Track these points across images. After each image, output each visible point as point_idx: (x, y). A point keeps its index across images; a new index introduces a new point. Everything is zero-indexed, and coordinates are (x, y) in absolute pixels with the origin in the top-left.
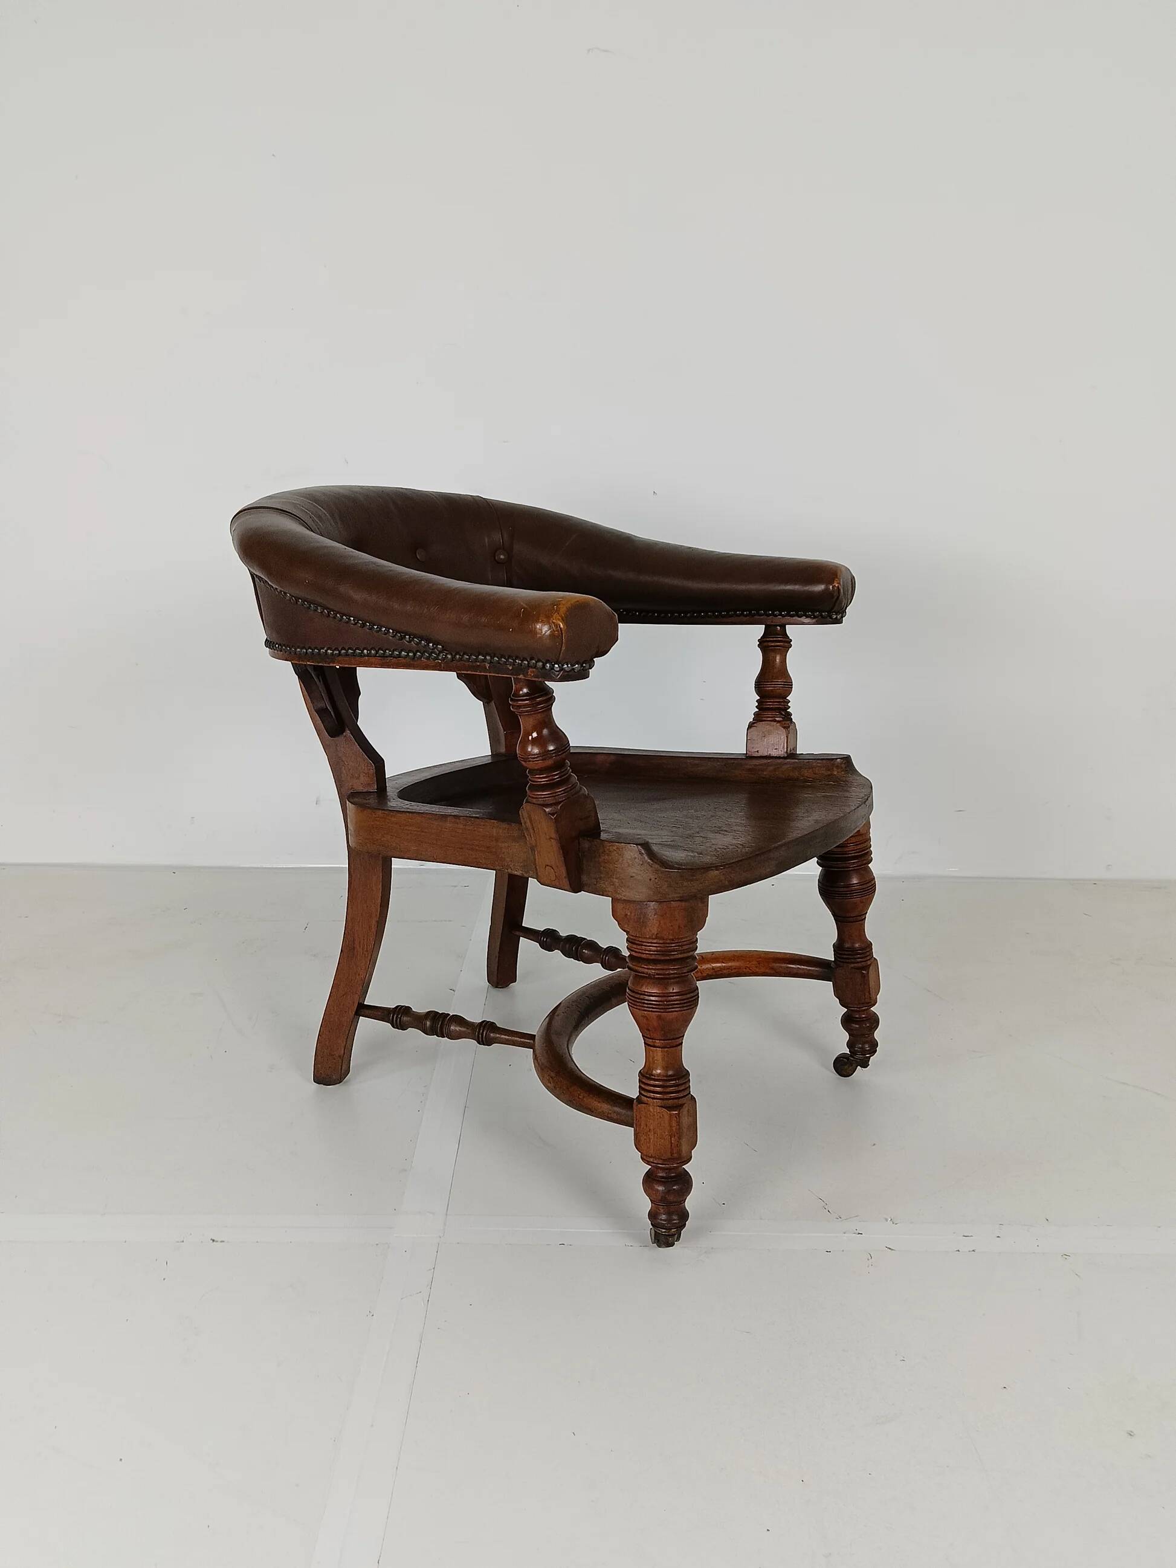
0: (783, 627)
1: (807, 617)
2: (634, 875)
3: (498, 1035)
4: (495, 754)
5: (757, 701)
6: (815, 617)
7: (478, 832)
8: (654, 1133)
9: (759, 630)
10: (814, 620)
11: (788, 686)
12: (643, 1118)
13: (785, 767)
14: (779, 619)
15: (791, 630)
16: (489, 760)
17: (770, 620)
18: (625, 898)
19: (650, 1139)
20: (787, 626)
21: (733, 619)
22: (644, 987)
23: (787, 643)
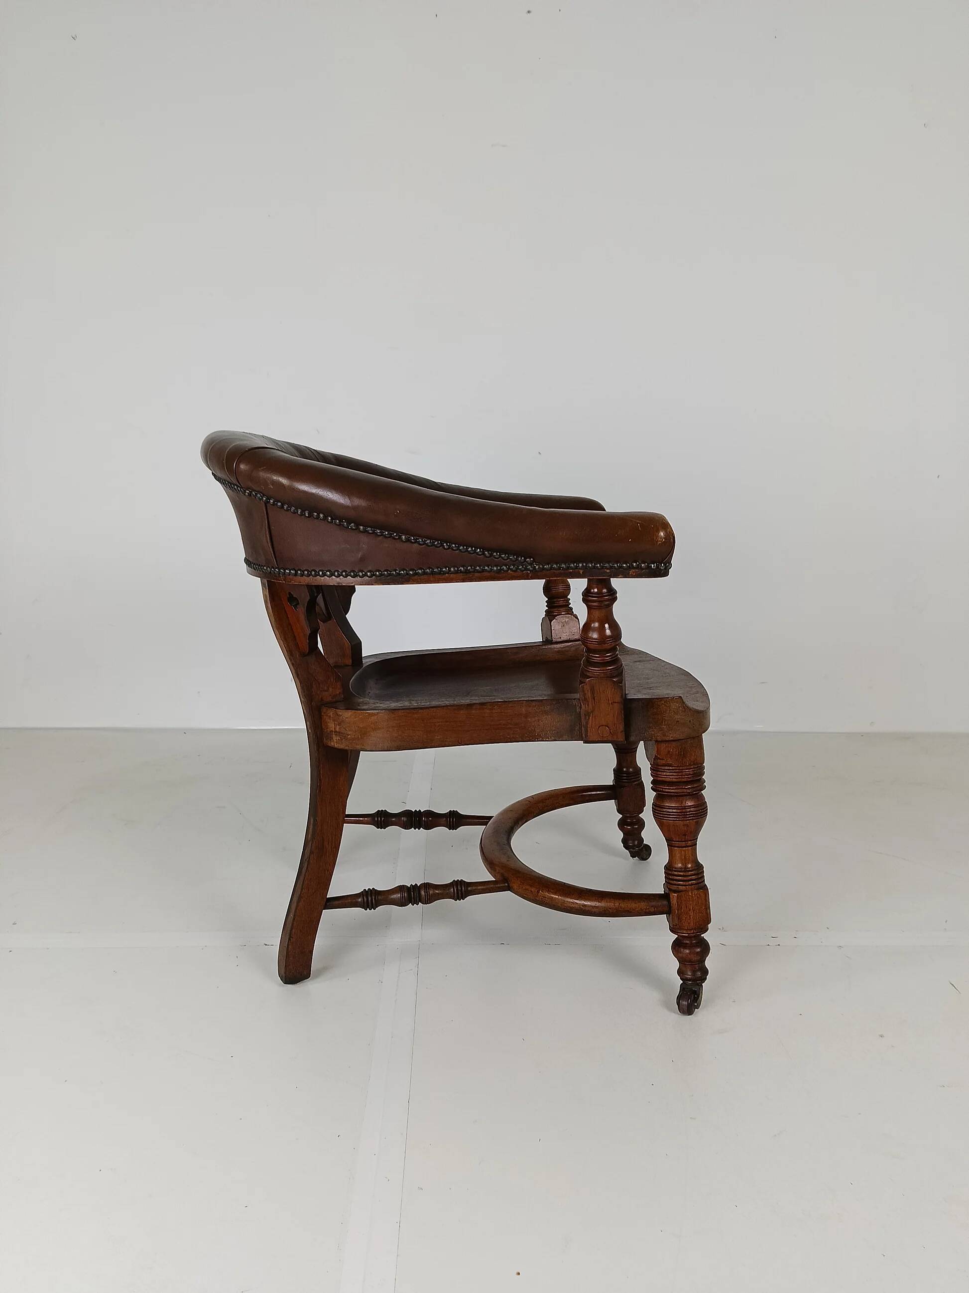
2: (679, 720)
3: (474, 888)
7: (505, 713)
8: (694, 911)
12: (683, 903)
18: (672, 739)
19: (690, 916)
22: (684, 803)
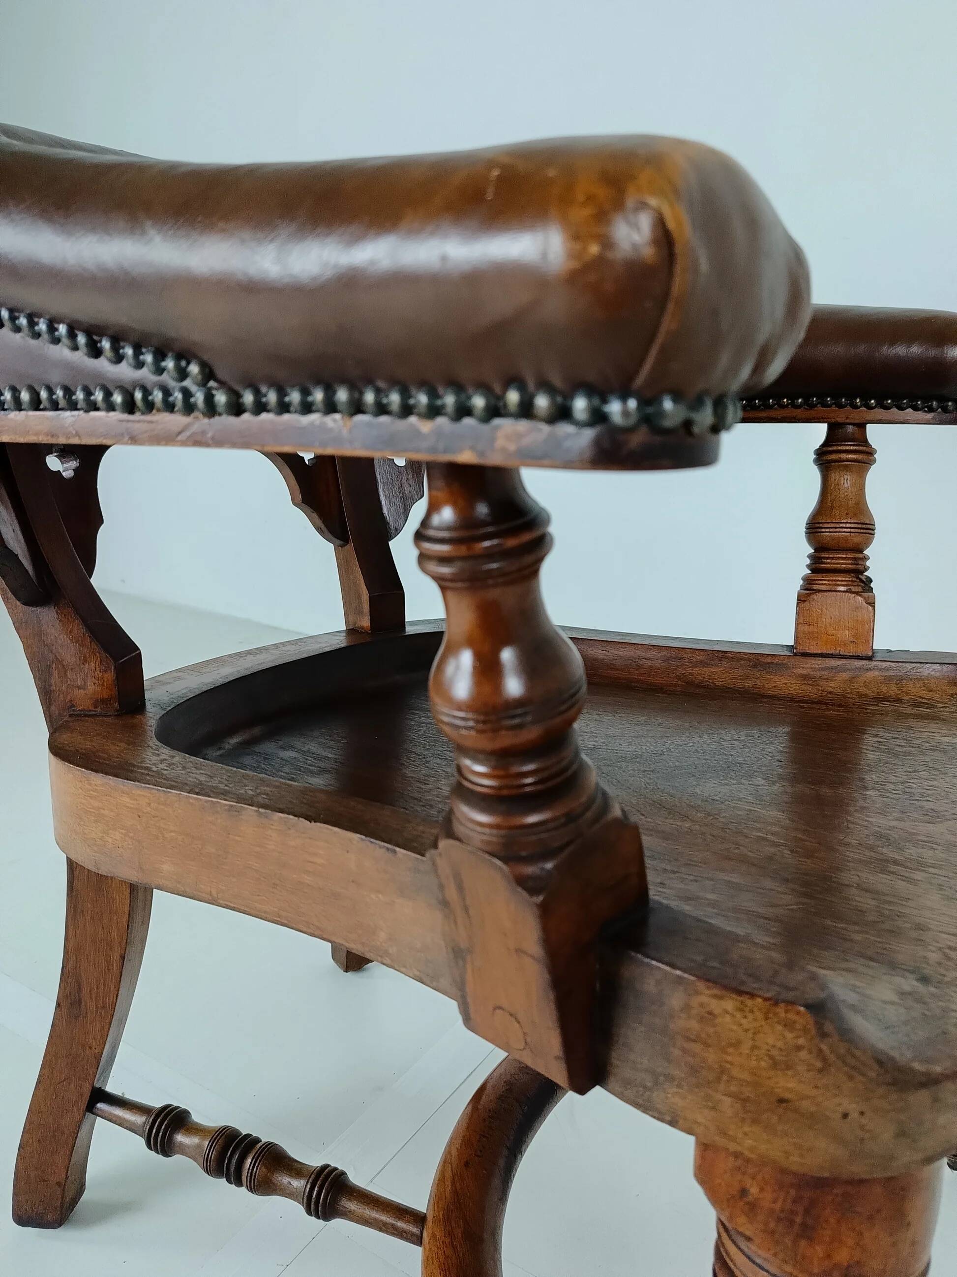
0: (862, 426)
1: (916, 409)
4: (351, 632)
5: (808, 557)
6: (931, 410)
9: (818, 432)
10: (930, 416)
11: (867, 529)
13: (870, 675)
14: (856, 416)
15: (875, 433)
16: (340, 642)
17: (840, 416)
20: (868, 426)
21: (773, 413)
23: (867, 455)
